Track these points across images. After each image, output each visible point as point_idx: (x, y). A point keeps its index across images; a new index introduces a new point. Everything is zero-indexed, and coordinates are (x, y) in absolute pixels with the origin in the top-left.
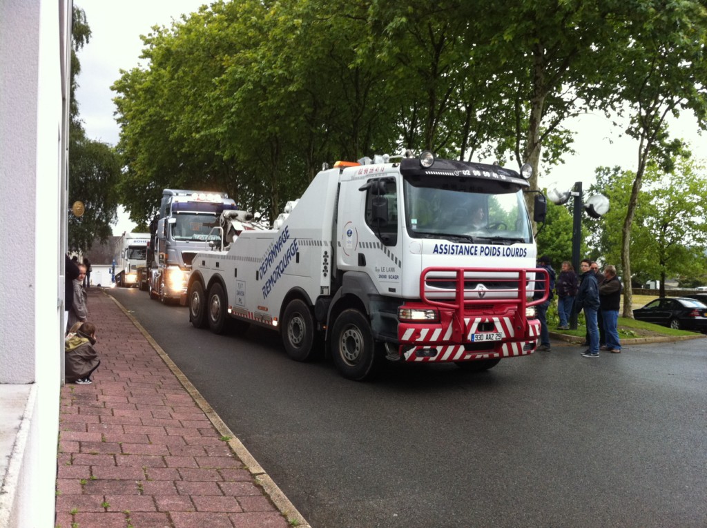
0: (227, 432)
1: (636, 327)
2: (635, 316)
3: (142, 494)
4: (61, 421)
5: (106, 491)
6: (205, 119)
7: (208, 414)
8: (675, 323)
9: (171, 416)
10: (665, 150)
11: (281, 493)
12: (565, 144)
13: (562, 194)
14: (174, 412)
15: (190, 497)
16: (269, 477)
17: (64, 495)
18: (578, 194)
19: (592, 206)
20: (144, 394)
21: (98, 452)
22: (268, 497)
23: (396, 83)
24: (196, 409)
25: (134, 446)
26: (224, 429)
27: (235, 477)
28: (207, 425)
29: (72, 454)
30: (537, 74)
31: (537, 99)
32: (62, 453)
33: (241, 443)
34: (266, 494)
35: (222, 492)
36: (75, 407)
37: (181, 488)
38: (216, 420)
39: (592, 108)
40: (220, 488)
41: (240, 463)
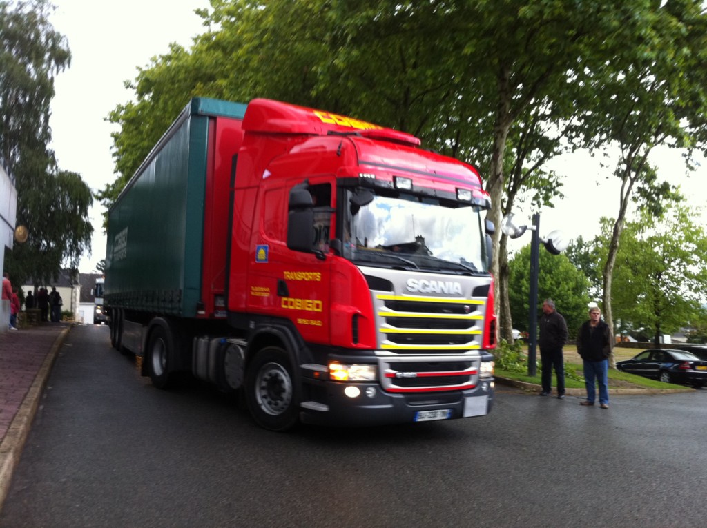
2: (618, 367)
8: (665, 377)
10: (654, 193)
12: (555, 187)
13: (517, 227)
18: (535, 227)
31: (500, 128)
39: (575, 147)
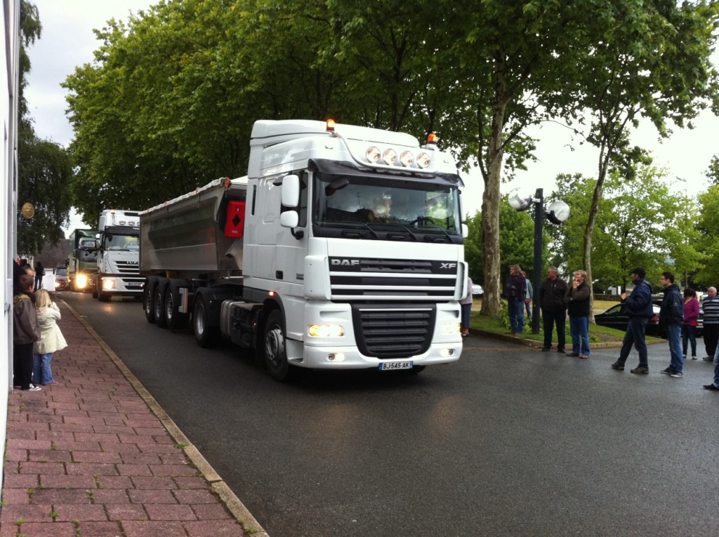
0: (183, 440)
1: (597, 332)
2: (596, 321)
3: (92, 503)
4: (8, 429)
5: (55, 500)
6: (161, 120)
7: (163, 422)
9: (124, 423)
10: (626, 157)
11: (238, 500)
12: (528, 150)
13: (523, 200)
14: (128, 419)
15: (143, 506)
16: (225, 484)
17: (10, 505)
18: (539, 200)
19: (552, 212)
20: (97, 401)
21: (47, 460)
22: (224, 504)
23: (358, 86)
24: (151, 416)
25: (86, 453)
26: (180, 436)
27: (190, 484)
28: (161, 432)
29: (19, 463)
30: (499, 81)
31: (499, 106)
32: (8, 461)
33: (197, 450)
34: (223, 501)
35: (177, 500)
36: (24, 414)
37: (134, 497)
38: (172, 427)
39: (553, 115)
40: (174, 496)
41: (196, 471)
